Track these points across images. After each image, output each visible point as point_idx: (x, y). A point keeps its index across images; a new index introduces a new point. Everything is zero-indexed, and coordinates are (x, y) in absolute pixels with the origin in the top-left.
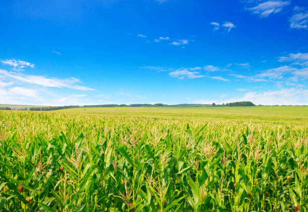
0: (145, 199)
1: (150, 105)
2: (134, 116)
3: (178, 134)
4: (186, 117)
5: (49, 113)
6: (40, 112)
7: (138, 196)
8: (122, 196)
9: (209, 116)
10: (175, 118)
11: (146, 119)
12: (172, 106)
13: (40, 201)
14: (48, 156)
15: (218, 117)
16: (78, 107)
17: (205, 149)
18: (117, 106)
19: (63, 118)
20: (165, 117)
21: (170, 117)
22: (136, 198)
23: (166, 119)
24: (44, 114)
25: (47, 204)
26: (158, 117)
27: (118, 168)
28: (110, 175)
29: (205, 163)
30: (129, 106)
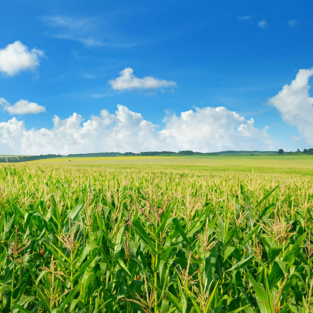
0: (178, 308)
1: (172, 153)
2: (147, 171)
3: (221, 200)
4: (233, 173)
5: (19, 166)
6: (6, 164)
7: (164, 302)
8: (140, 301)
9: (272, 170)
10: (214, 174)
11: (166, 174)
12: (208, 154)
13: (12, 300)
14: (24, 232)
15: (289, 172)
16: (59, 156)
17: (275, 228)
18: (120, 154)
19: (40, 173)
20: (197, 173)
21: (205, 173)
22: (159, 305)
23: (199, 176)
24: (12, 168)
25: (23, 306)
26: (186, 172)
27: (132, 255)
28: (120, 266)
29: (277, 252)
30: (139, 155)
